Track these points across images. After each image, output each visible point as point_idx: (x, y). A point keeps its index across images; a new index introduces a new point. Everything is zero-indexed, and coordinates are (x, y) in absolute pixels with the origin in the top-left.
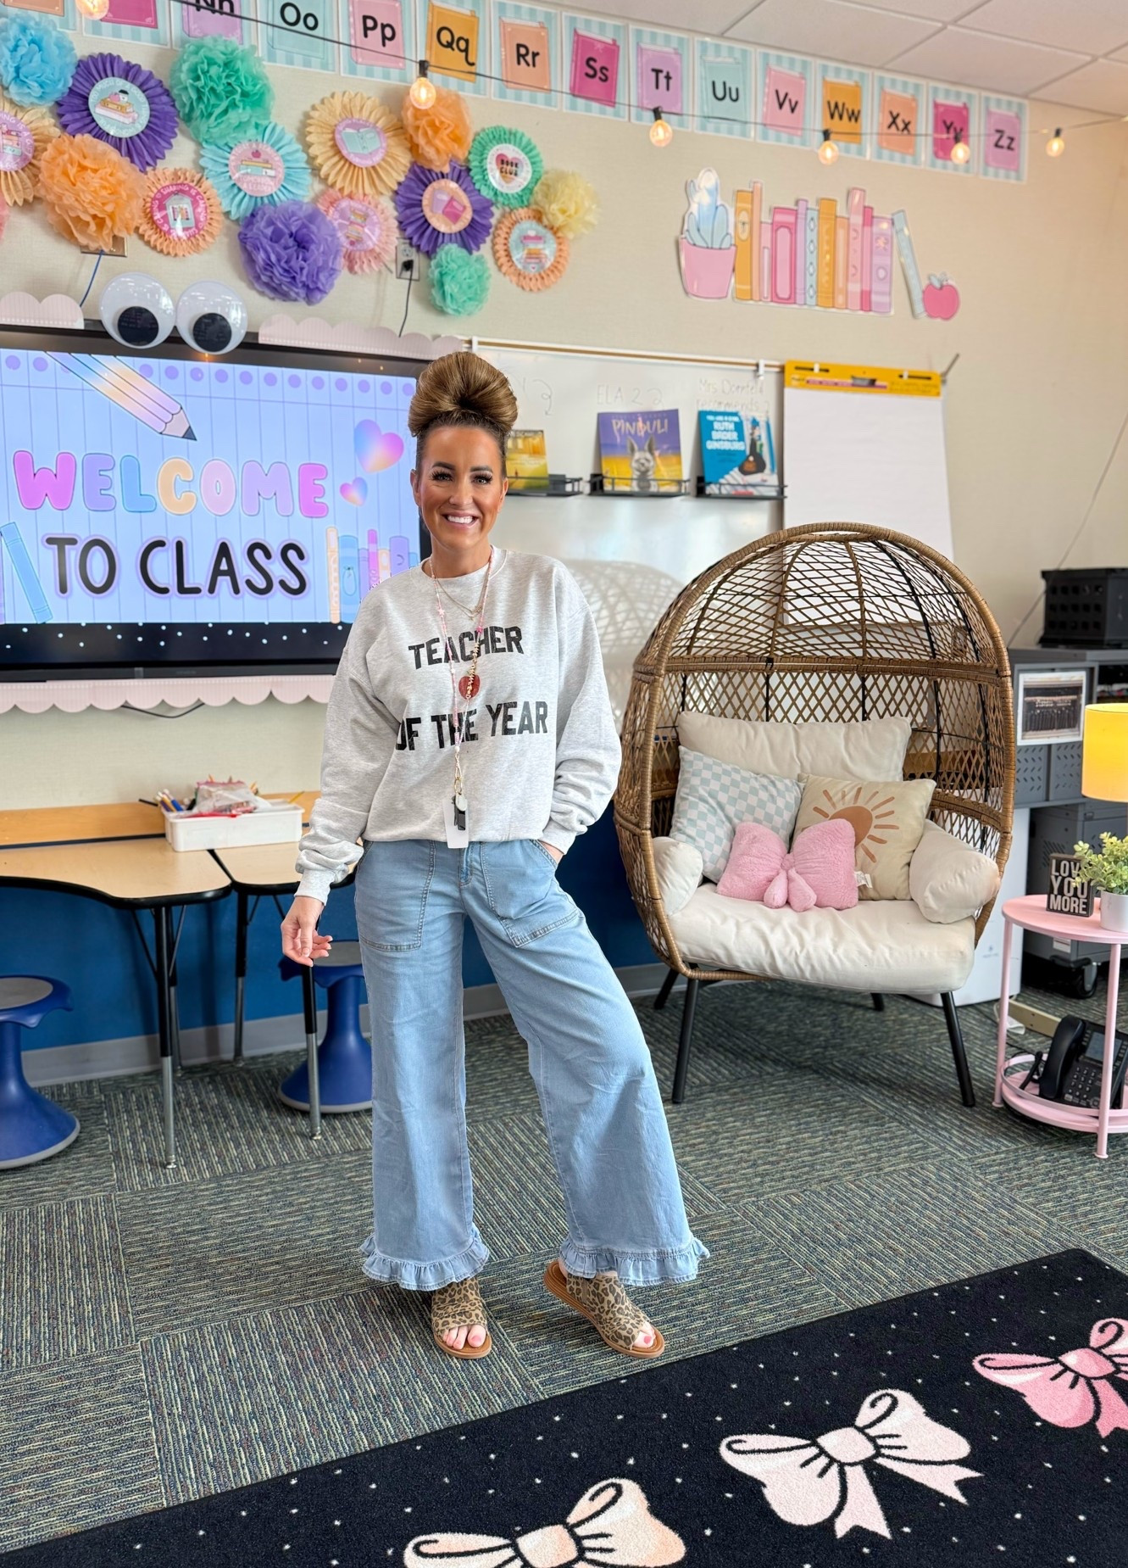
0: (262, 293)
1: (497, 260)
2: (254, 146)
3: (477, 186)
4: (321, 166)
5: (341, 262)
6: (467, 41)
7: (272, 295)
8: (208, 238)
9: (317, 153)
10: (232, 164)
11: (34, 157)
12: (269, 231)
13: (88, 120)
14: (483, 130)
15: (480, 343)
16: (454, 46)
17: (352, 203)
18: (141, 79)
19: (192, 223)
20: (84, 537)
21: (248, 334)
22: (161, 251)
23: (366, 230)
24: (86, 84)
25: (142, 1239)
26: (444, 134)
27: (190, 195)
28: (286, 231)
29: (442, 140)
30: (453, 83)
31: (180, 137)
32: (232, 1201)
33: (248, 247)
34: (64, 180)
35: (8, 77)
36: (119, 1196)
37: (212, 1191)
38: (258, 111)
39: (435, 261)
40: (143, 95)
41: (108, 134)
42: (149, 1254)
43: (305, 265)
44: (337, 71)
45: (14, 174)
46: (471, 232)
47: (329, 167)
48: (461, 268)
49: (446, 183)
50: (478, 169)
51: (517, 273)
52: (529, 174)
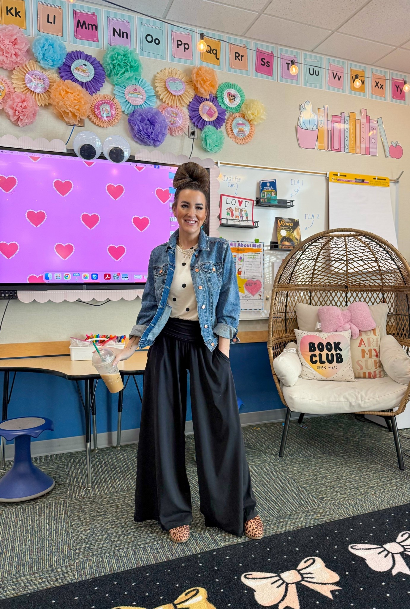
0: (137, 142)
1: (227, 132)
2: (135, 87)
3: (220, 104)
4: (160, 95)
5: (167, 131)
6: (216, 51)
7: (140, 143)
8: (116, 121)
9: (159, 90)
10: (126, 93)
11: (49, 88)
12: (140, 118)
13: (71, 75)
14: (222, 83)
15: (220, 163)
16: (212, 52)
17: (172, 109)
18: (92, 60)
19: (110, 115)
21: (131, 156)
22: (98, 125)
23: (177, 119)
24: (71, 62)
25: (78, 519)
26: (207, 84)
27: (109, 104)
28: (146, 118)
29: (207, 86)
30: (211, 66)
31: (106, 83)
32: (117, 502)
33: (132, 124)
34: (60, 97)
35: (40, 57)
36: (70, 500)
37: (109, 499)
38: (136, 73)
39: (203, 131)
40: (92, 66)
41: (78, 80)
42: (81, 524)
43: (153, 131)
44: (167, 60)
45: (41, 94)
46: (217, 121)
47: (163, 95)
48: (213, 134)
49: (208, 103)
50: (220, 98)
51: (235, 137)
52: (240, 100)
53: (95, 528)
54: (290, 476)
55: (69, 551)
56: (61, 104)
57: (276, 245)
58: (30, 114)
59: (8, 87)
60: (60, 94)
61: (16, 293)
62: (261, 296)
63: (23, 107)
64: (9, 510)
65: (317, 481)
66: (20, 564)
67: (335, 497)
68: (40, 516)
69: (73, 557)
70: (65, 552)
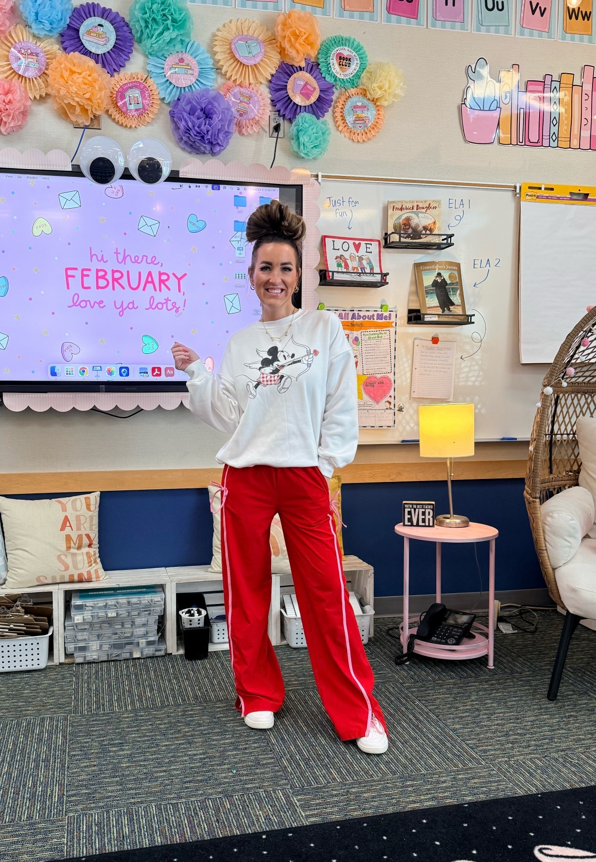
0: (183, 149)
1: (336, 122)
3: (323, 75)
4: (223, 66)
5: (233, 128)
7: (190, 150)
8: (151, 115)
9: (220, 58)
10: (166, 67)
11: (46, 69)
12: (188, 108)
13: (79, 44)
14: (328, 38)
15: (323, 177)
17: (242, 90)
18: (112, 17)
19: (140, 106)
21: (172, 171)
22: (122, 125)
23: (251, 105)
24: (78, 22)
26: (301, 40)
27: (140, 88)
28: (199, 107)
29: (300, 44)
30: (309, 9)
31: (134, 53)
32: (142, 726)
33: (175, 119)
34: (62, 81)
35: (31, 18)
36: (73, 717)
37: (131, 719)
38: (181, 32)
39: (294, 123)
40: (112, 27)
41: (91, 52)
42: (84, 757)
43: (210, 128)
44: (233, 6)
45: (34, 79)
46: (319, 105)
47: (227, 66)
48: (312, 127)
49: (302, 74)
50: (324, 64)
51: (349, 130)
52: (359, 65)
53: (104, 765)
54: (430, 707)
55: (61, 797)
56: (63, 92)
57: (419, 314)
58: (17, 113)
60: (62, 77)
61: (1, 397)
62: (390, 403)
63: (7, 102)
65: (478, 719)
67: (510, 751)
68: (26, 737)
69: (64, 807)
70: (53, 798)
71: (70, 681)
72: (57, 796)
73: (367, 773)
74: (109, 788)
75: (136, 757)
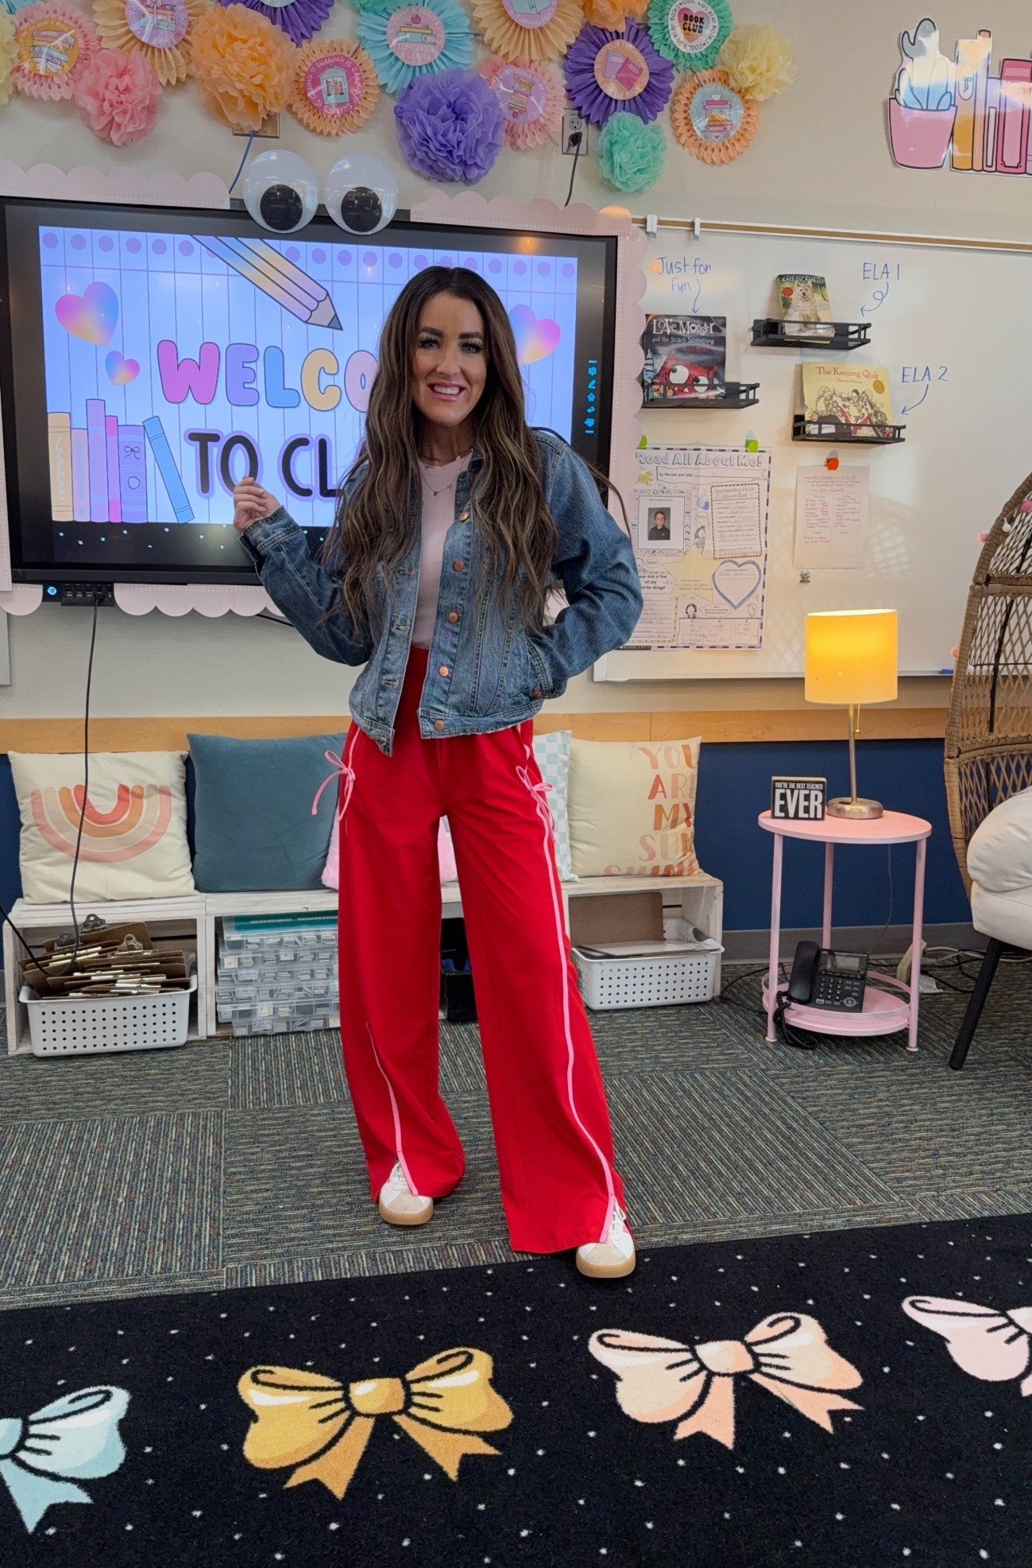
0: (417, 173)
1: (676, 128)
3: (656, 47)
4: (486, 29)
5: (502, 136)
7: (428, 174)
9: (481, 15)
10: (390, 31)
11: (188, 33)
12: (426, 103)
17: (517, 71)
19: (345, 98)
20: (226, 432)
21: (398, 212)
22: (314, 130)
23: (532, 98)
25: (245, 1160)
27: (345, 67)
28: (444, 101)
31: (337, 6)
32: (343, 1129)
33: (404, 122)
34: (214, 54)
36: (230, 1112)
37: (324, 1118)
39: (605, 130)
41: (263, 4)
42: (250, 1176)
43: (463, 138)
45: (167, 51)
46: (647, 98)
47: (493, 31)
48: (635, 137)
49: (621, 44)
50: (658, 27)
51: (698, 143)
52: (717, 30)
53: (282, 1189)
54: (810, 1109)
55: (214, 1239)
56: (216, 73)
58: (139, 109)
59: (85, 36)
60: (215, 47)
61: (111, 590)
63: (121, 89)
64: (87, 1121)
65: (888, 1130)
66: (97, 1255)
67: (940, 1180)
68: (155, 1143)
69: (220, 1254)
70: (203, 1240)
71: (225, 1057)
72: (208, 1237)
73: (706, 1210)
74: (292, 1227)
75: (334, 1178)
